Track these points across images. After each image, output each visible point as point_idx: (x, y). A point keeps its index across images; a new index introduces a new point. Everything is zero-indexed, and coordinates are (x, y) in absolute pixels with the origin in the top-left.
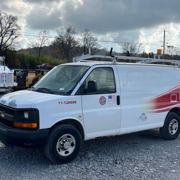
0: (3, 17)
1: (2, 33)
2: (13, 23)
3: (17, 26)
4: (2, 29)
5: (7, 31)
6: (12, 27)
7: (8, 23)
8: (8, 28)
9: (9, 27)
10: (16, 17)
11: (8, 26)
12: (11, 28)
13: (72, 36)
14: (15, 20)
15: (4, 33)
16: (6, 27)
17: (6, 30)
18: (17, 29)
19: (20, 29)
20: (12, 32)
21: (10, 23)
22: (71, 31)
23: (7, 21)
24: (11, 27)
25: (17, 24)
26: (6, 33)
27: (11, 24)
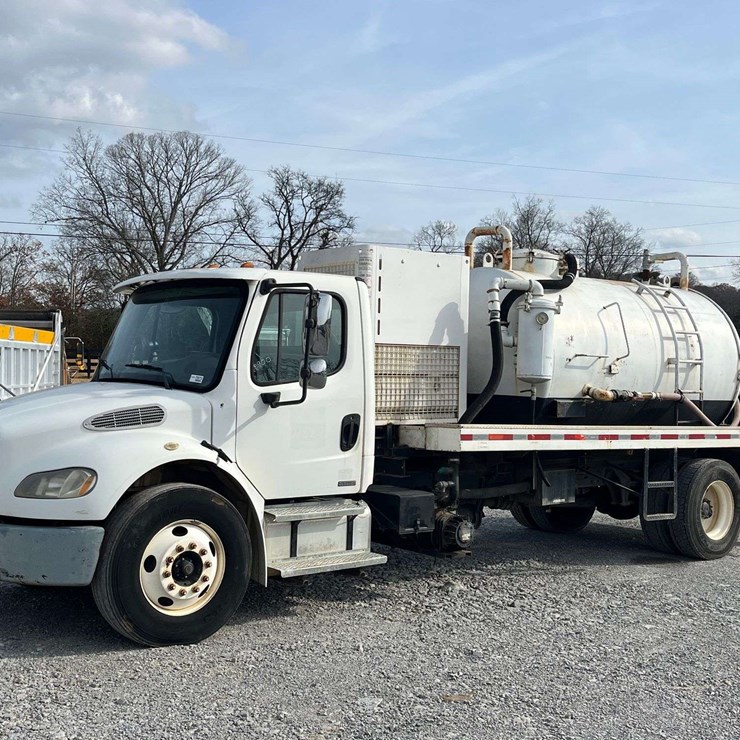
0: (296, 189)
1: (292, 244)
2: (329, 206)
3: (340, 216)
4: (292, 230)
5: (308, 236)
6: (326, 221)
7: (311, 208)
8: (310, 226)
9: (315, 222)
10: (340, 185)
11: (311, 216)
12: (321, 225)
13: (542, 237)
14: (337, 198)
15: (299, 241)
16: (304, 222)
17: (303, 233)
18: (340, 228)
19: (350, 226)
20: (325, 236)
21: (317, 208)
22: (536, 220)
23: (308, 200)
24: (321, 221)
25: (340, 208)
26: (305, 241)
27: (321, 210)
